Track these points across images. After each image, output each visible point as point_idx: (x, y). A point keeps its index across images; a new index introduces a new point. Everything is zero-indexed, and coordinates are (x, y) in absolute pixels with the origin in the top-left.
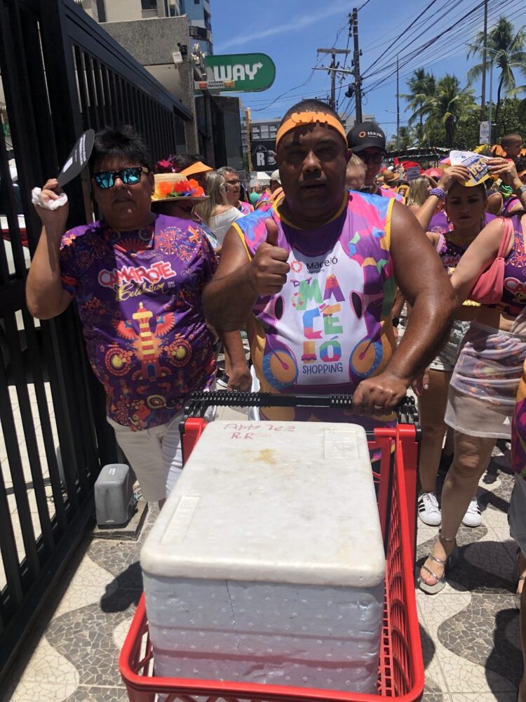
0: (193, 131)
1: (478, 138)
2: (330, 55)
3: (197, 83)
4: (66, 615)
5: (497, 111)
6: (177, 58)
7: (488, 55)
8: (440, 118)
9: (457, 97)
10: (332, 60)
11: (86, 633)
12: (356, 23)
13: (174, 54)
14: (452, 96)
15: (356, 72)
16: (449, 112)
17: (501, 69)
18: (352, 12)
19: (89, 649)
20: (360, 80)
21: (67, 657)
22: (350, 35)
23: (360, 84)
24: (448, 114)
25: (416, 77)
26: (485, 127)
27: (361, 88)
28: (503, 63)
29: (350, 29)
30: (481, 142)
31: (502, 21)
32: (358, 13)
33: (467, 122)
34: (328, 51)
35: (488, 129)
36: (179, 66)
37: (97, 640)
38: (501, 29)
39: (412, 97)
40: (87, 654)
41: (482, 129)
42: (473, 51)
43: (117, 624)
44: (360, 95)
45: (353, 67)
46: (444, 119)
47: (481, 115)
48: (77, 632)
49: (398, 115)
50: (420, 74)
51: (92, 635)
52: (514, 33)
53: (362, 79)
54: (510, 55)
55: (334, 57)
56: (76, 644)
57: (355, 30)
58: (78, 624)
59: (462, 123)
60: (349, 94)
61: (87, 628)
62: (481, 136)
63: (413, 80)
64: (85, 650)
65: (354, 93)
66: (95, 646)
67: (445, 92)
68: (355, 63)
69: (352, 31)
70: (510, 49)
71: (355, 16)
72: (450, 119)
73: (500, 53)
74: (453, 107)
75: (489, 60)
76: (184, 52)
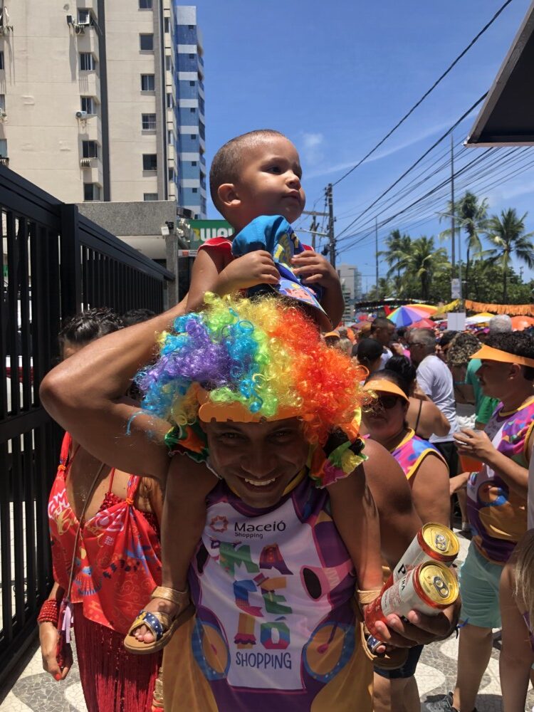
0: (175, 289)
1: (450, 293)
2: (311, 217)
3: (181, 252)
4: (29, 678)
5: (467, 269)
6: (165, 231)
7: (457, 222)
8: (414, 273)
9: (430, 256)
10: (313, 221)
11: (44, 691)
12: (331, 195)
13: (162, 228)
14: (426, 254)
15: (331, 235)
16: (424, 267)
17: (468, 234)
18: (328, 187)
19: (45, 700)
20: (334, 242)
21: (29, 705)
22: (326, 205)
23: (334, 245)
24: (422, 270)
25: (392, 236)
26: (456, 284)
27: (336, 248)
28: (470, 229)
29: (326, 200)
30: (453, 297)
31: (468, 195)
32: (333, 188)
33: (440, 278)
34: (310, 213)
35: (459, 285)
36: (166, 237)
37: (52, 695)
38: (468, 201)
39: (389, 253)
40: (43, 704)
41: (453, 286)
42: (444, 217)
43: (69, 686)
44: (334, 254)
45: (328, 231)
46: (419, 274)
47: (453, 273)
48: (36, 689)
49: (377, 269)
50: (396, 235)
51: (48, 692)
52: (479, 204)
53: (336, 241)
54: (475, 223)
55: (314, 218)
56: (36, 697)
57: (330, 201)
58: (37, 684)
59: (435, 278)
60: (325, 253)
61: (44, 687)
62: (453, 291)
63: (390, 239)
64: (42, 701)
65: (329, 253)
66: (50, 699)
67: (420, 251)
68: (330, 227)
69: (328, 202)
70: (476, 217)
71: (330, 190)
72: (424, 274)
73: (467, 221)
74: (427, 264)
75: (456, 226)
76: (171, 226)
